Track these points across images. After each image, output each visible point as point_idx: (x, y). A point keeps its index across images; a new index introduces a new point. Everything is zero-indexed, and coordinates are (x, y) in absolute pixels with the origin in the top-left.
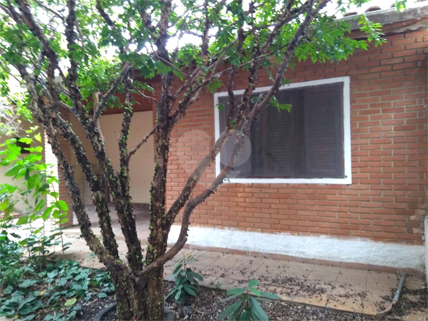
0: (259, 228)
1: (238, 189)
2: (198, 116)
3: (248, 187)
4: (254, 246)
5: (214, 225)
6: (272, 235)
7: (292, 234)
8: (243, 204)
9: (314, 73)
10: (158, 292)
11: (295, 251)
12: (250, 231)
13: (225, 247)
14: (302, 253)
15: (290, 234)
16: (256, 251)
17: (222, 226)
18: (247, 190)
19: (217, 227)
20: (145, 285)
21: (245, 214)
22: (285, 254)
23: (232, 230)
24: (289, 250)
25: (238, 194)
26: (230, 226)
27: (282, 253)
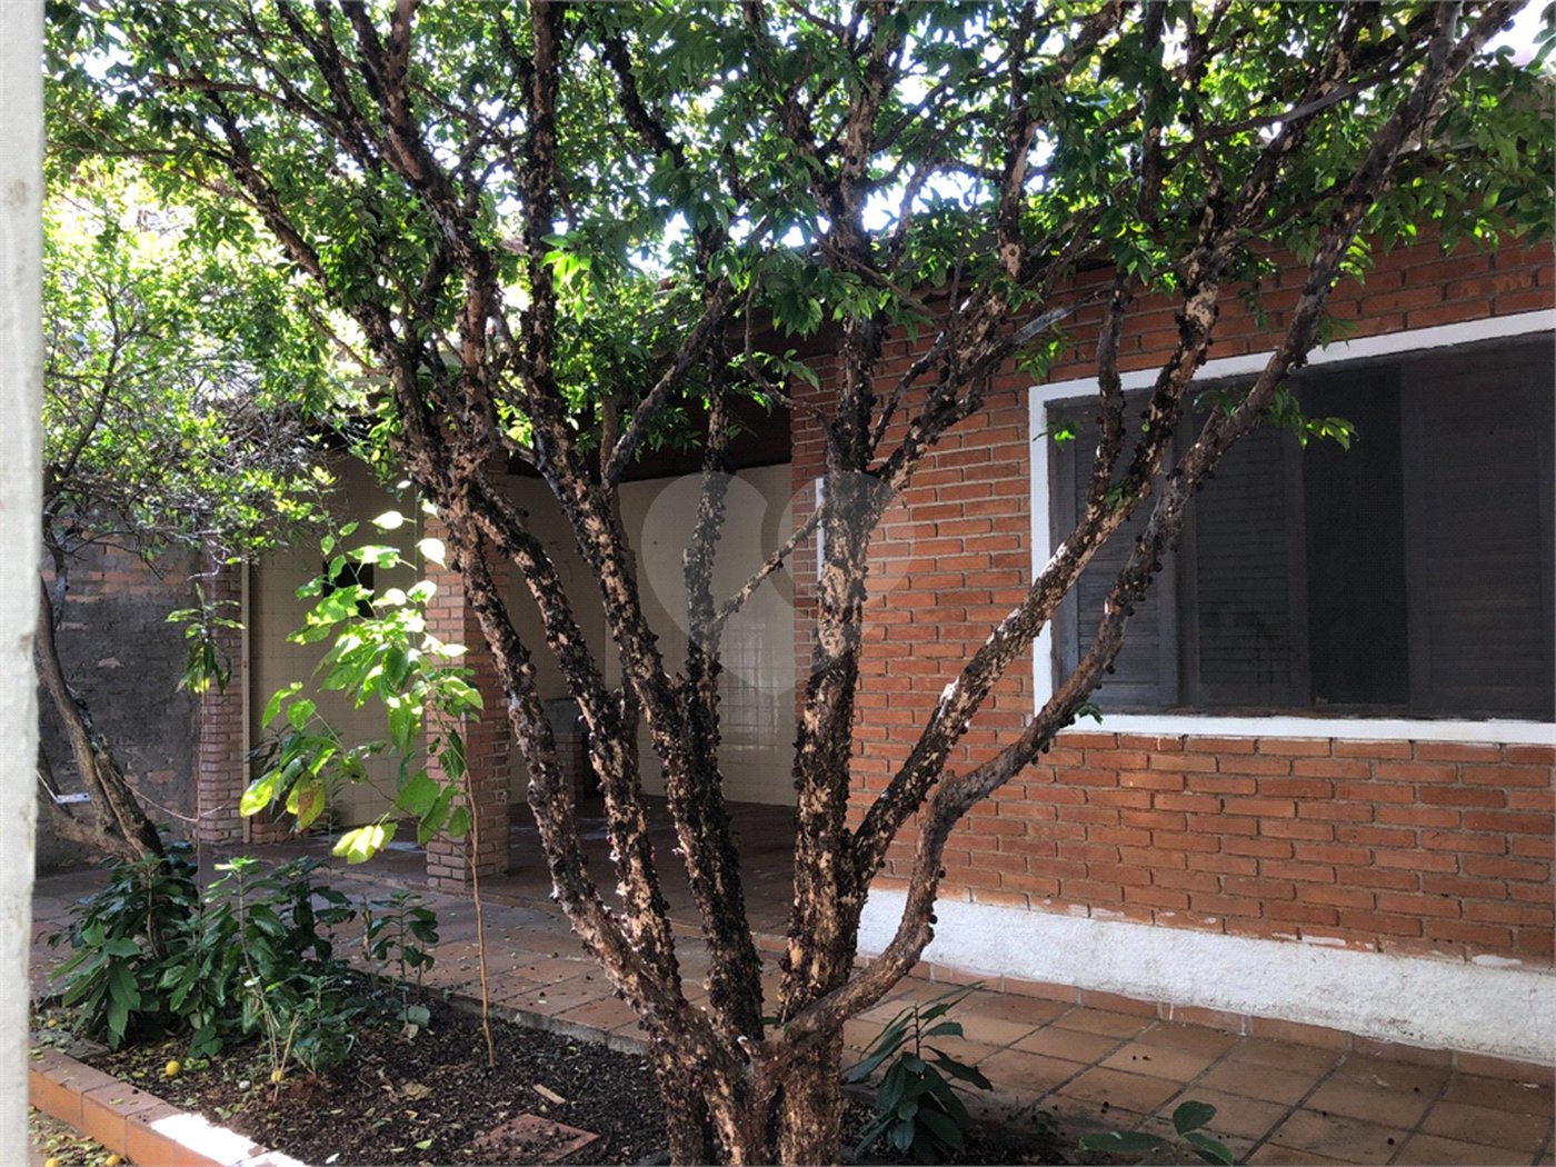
0: (1211, 915)
1: (1125, 757)
2: (964, 476)
3: (1163, 752)
4: (1188, 984)
5: (1025, 895)
6: (1267, 945)
7: (1351, 945)
8: (1143, 818)
9: (1445, 296)
10: (820, 1124)
11: (1364, 1013)
12: (1173, 923)
13: (1068, 981)
14: (1393, 1021)
15: (1343, 943)
16: (1197, 1002)
17: (1058, 899)
18: (1160, 761)
19: (1037, 903)
20: (772, 1093)
21: (1154, 857)
22: (1321, 1022)
23: (1099, 919)
24: (1339, 1006)
25: (1123, 775)
26: (1091, 901)
27: (1307, 1020)
